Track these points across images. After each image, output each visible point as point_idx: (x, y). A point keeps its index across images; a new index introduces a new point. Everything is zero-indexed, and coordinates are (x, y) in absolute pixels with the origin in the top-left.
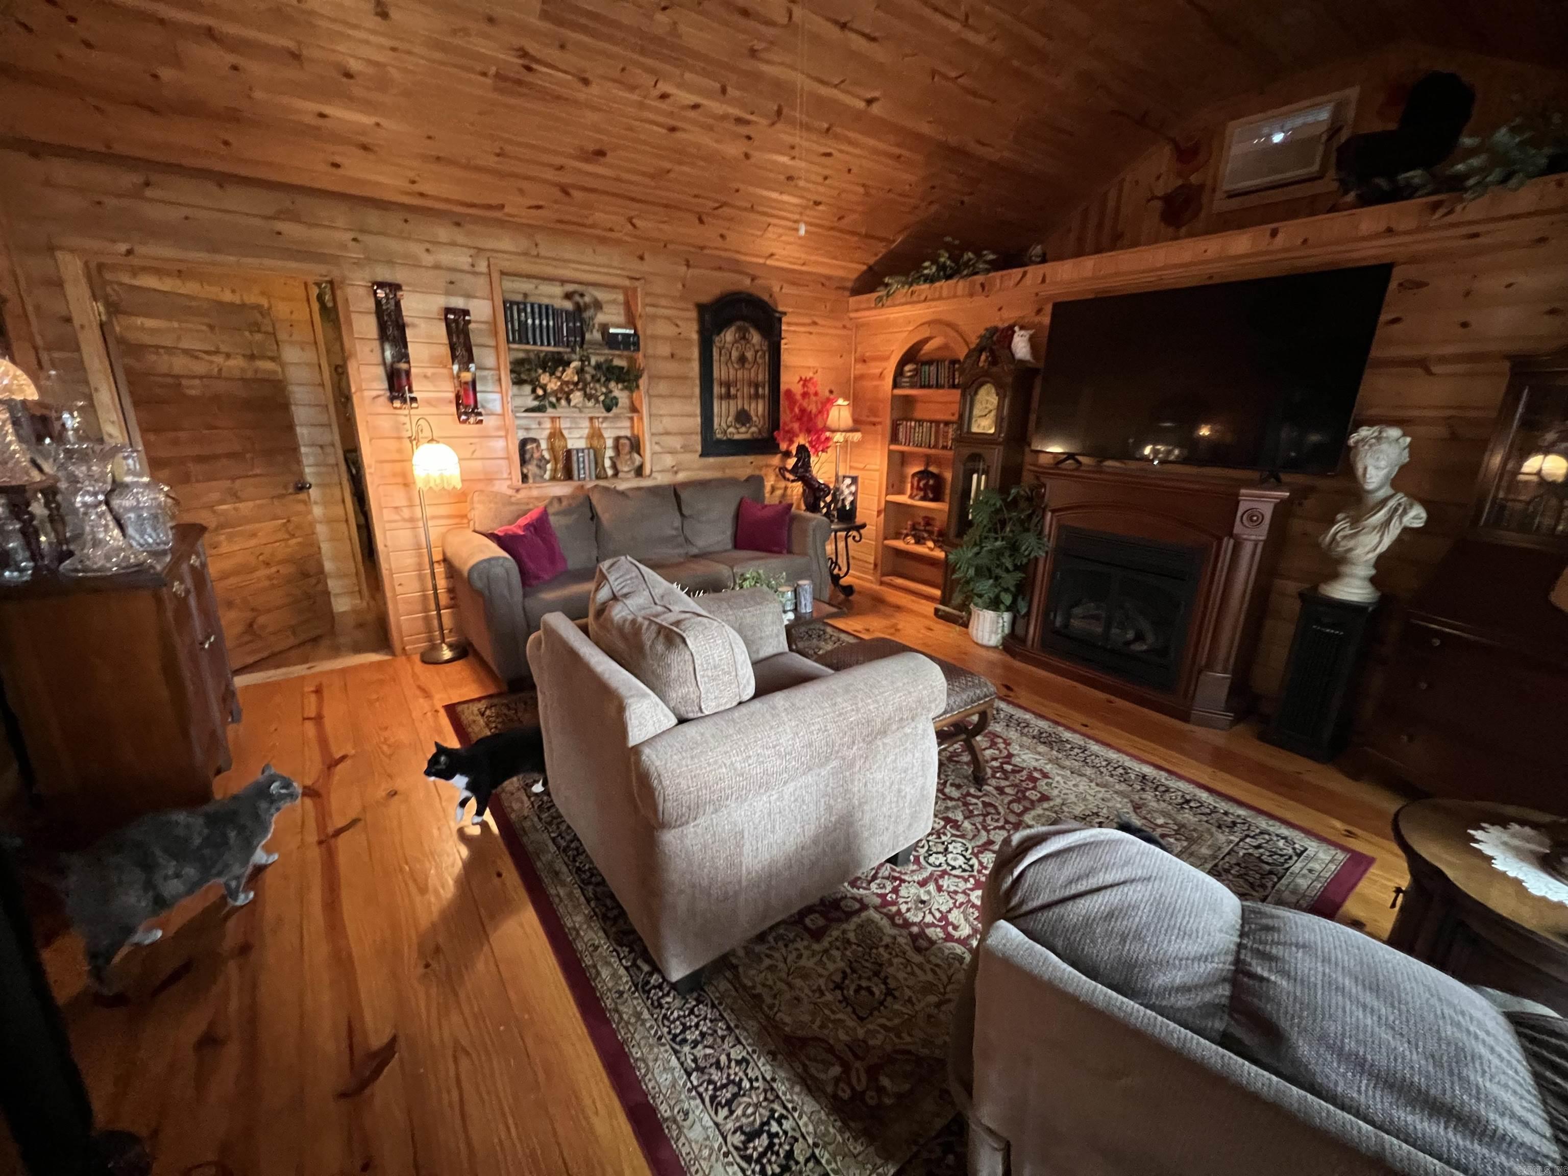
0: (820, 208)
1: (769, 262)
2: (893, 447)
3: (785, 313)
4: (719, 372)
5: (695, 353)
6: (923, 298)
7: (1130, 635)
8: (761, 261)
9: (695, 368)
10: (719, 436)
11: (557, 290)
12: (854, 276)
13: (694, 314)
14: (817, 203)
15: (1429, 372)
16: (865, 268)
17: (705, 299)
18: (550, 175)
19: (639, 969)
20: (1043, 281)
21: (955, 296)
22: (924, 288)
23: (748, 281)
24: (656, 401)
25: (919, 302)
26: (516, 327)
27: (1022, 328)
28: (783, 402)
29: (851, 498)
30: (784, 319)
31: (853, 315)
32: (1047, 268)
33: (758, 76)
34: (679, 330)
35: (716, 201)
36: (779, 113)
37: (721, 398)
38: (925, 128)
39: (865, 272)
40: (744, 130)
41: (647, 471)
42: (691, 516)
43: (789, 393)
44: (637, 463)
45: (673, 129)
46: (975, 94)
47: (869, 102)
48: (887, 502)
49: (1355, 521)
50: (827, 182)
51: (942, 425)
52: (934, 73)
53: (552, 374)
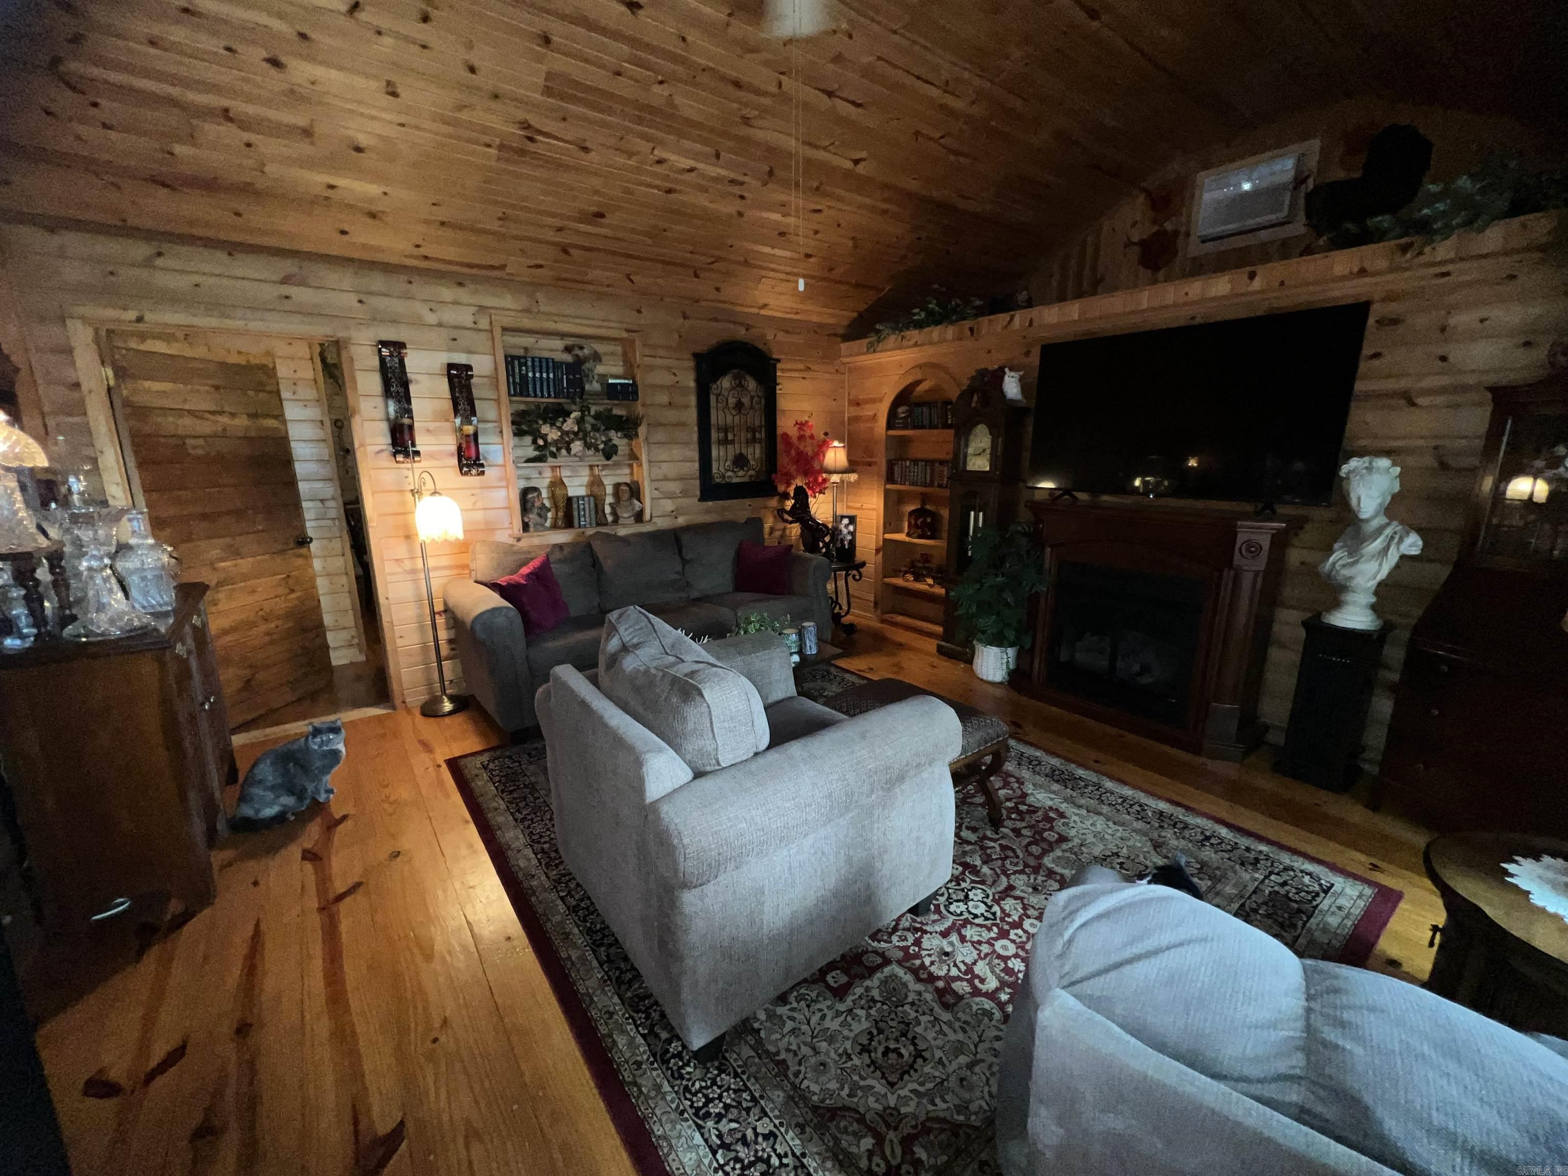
0: (812, 260)
1: (763, 312)
2: (889, 486)
3: (779, 361)
4: (716, 417)
5: (693, 400)
6: (912, 342)
7: (1136, 668)
8: (755, 311)
9: (692, 416)
10: (718, 480)
11: (559, 344)
12: (846, 323)
13: (691, 364)
14: (808, 256)
15: (1414, 404)
16: (855, 315)
17: (702, 348)
18: (550, 236)
19: (657, 1036)
20: (1031, 324)
21: (945, 341)
22: (914, 335)
23: (743, 331)
24: (653, 446)
25: (908, 347)
26: (518, 380)
27: (1011, 370)
28: (780, 446)
29: (849, 537)
30: (779, 366)
31: (845, 360)
32: (1034, 313)
33: (747, 141)
34: (677, 379)
35: (712, 257)
36: (771, 173)
37: (719, 442)
38: (913, 185)
39: (855, 320)
40: (736, 190)
41: (647, 516)
42: (691, 560)
43: (785, 436)
44: (637, 509)
45: (669, 191)
46: (957, 153)
47: (856, 162)
48: (885, 540)
49: (1354, 551)
50: (818, 236)
51: (937, 465)
52: (917, 133)
53: (552, 425)
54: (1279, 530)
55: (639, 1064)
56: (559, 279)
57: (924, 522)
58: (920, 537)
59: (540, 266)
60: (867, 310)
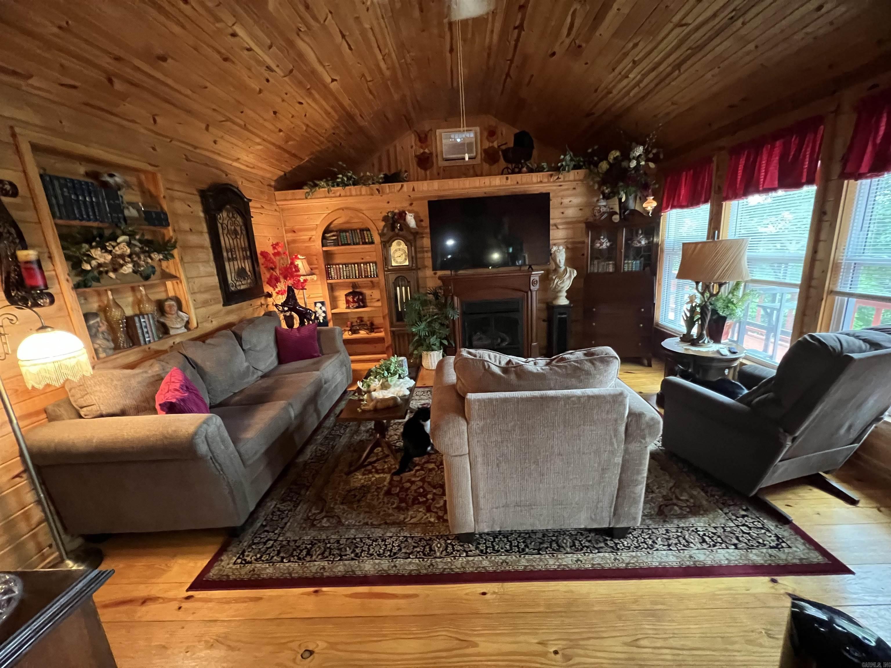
0: (281, 133)
1: (235, 164)
2: (329, 281)
3: (250, 200)
4: (225, 241)
5: (204, 227)
6: (338, 194)
8: (230, 162)
9: (206, 240)
10: (233, 289)
12: (275, 178)
13: (198, 198)
14: (280, 131)
15: (558, 228)
16: (283, 173)
17: (204, 186)
19: (602, 548)
20: (414, 190)
21: (361, 195)
22: (339, 190)
23: (224, 176)
24: (185, 265)
25: (336, 197)
26: (61, 202)
27: (410, 212)
28: (261, 260)
29: (324, 315)
30: (251, 204)
31: (278, 203)
32: (415, 184)
33: (291, 44)
34: (190, 210)
35: (225, 116)
36: (291, 71)
37: (229, 260)
38: (346, 102)
39: (281, 177)
40: (267, 74)
41: (194, 324)
42: (250, 349)
43: (264, 254)
44: (186, 319)
45: (226, 59)
47: (333, 80)
48: (333, 314)
49: (560, 277)
50: (292, 120)
51: (362, 265)
52: (363, 75)
53: (104, 248)
54: (542, 274)
55: (615, 559)
56: (87, 104)
57: (358, 299)
58: (357, 308)
59: (74, 87)
60: (290, 172)
